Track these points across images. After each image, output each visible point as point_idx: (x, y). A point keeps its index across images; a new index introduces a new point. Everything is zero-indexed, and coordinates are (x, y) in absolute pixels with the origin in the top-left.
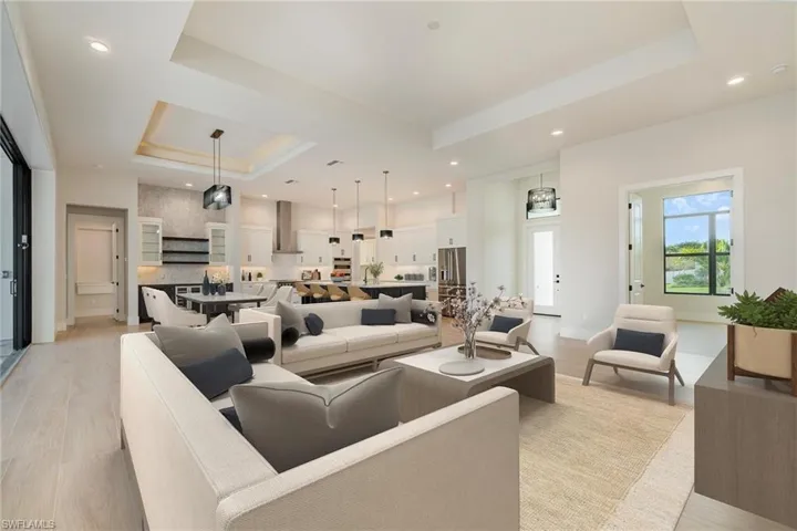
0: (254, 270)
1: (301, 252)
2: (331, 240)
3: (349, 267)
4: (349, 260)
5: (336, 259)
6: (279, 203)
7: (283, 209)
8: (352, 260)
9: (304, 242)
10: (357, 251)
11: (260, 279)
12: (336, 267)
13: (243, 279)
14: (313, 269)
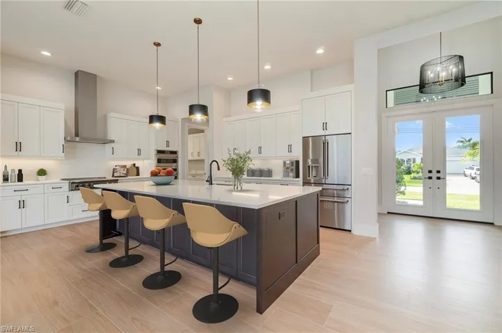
0: (29, 165)
1: (113, 141)
2: (152, 119)
3: (175, 161)
4: (175, 153)
5: (159, 152)
6: (77, 74)
7: (85, 82)
8: (180, 154)
9: (115, 128)
10: (184, 144)
11: (42, 178)
12: (159, 161)
13: (6, 179)
14: (129, 164)
